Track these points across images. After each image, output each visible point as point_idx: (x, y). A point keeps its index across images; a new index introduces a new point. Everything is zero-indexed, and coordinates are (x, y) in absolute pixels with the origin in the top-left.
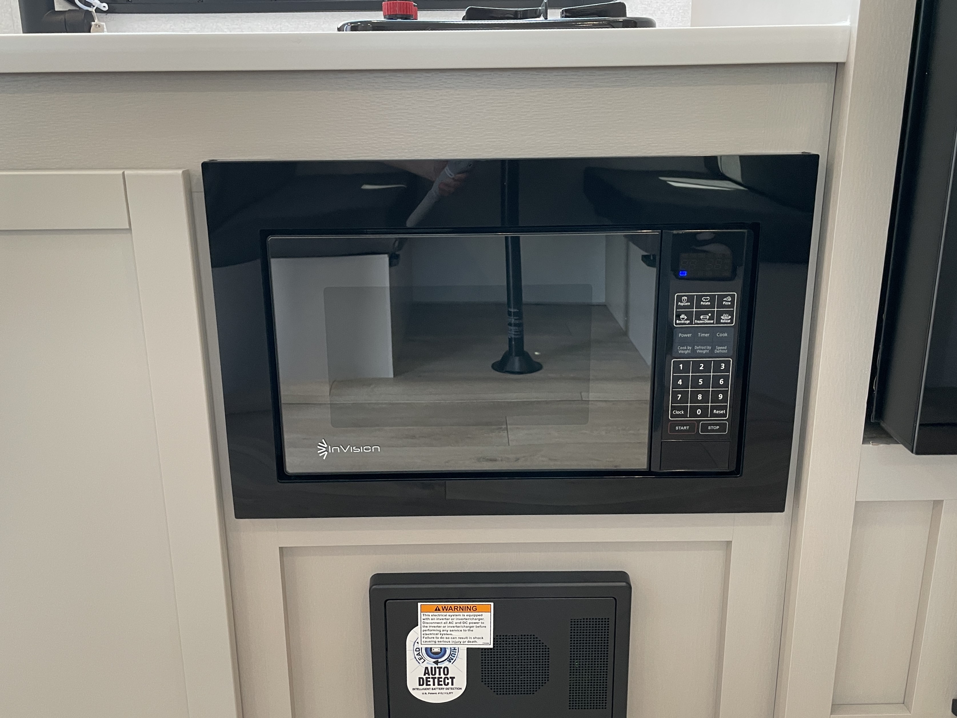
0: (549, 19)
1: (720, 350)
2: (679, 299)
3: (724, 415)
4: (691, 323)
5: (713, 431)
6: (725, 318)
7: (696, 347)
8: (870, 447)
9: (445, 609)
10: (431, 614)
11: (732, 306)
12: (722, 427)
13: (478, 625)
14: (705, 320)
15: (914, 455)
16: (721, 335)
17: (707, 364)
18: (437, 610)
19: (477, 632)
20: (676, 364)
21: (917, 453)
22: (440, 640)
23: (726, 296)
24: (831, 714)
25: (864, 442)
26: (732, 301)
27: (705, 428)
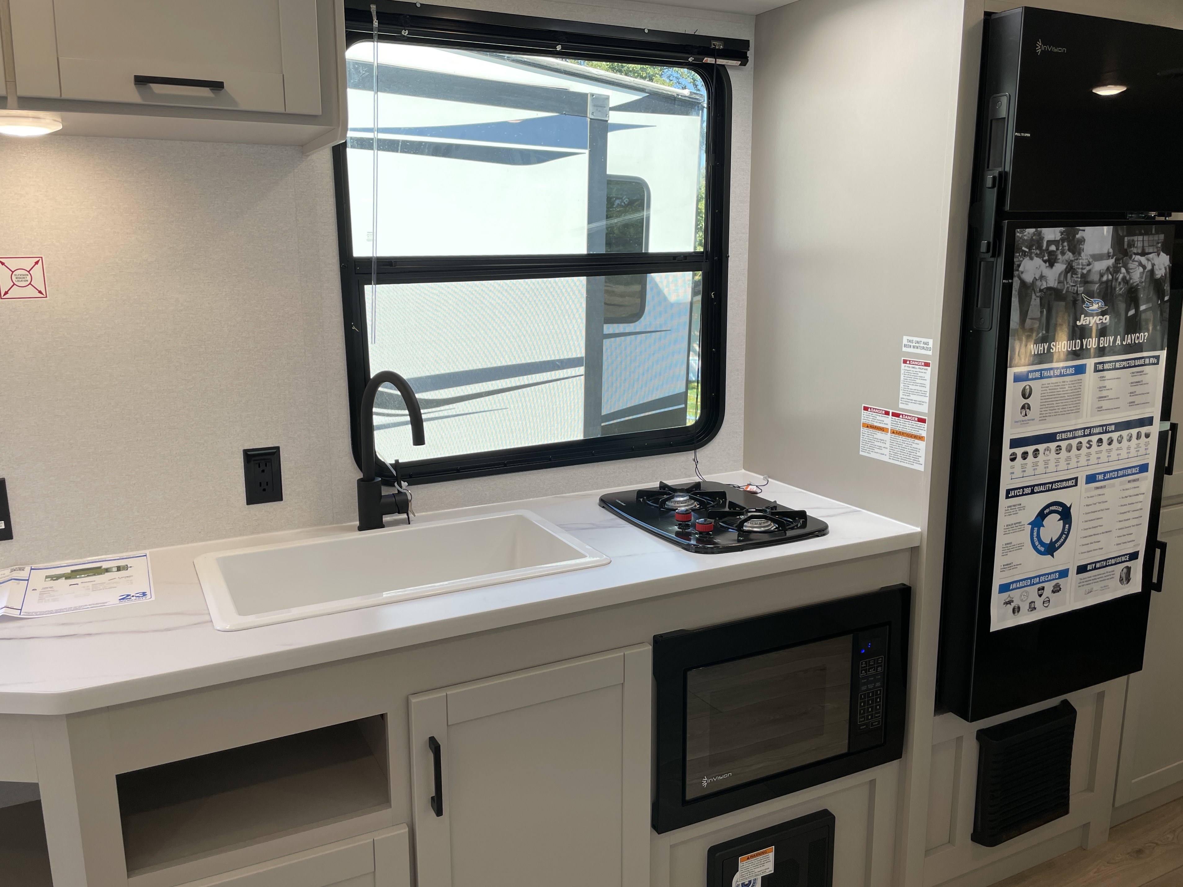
0: (787, 535)
1: (878, 684)
2: (862, 664)
3: (880, 716)
4: (866, 674)
5: (875, 725)
6: (879, 669)
7: (869, 686)
8: (937, 717)
9: (752, 857)
10: (745, 862)
11: (882, 662)
12: (879, 722)
13: (767, 861)
14: (872, 671)
15: (969, 723)
16: (878, 677)
17: (873, 693)
18: (748, 859)
19: (767, 865)
20: (861, 696)
21: (971, 722)
22: (749, 876)
23: (879, 658)
24: (925, 858)
25: (935, 715)
26: (882, 660)
27: (872, 725)
